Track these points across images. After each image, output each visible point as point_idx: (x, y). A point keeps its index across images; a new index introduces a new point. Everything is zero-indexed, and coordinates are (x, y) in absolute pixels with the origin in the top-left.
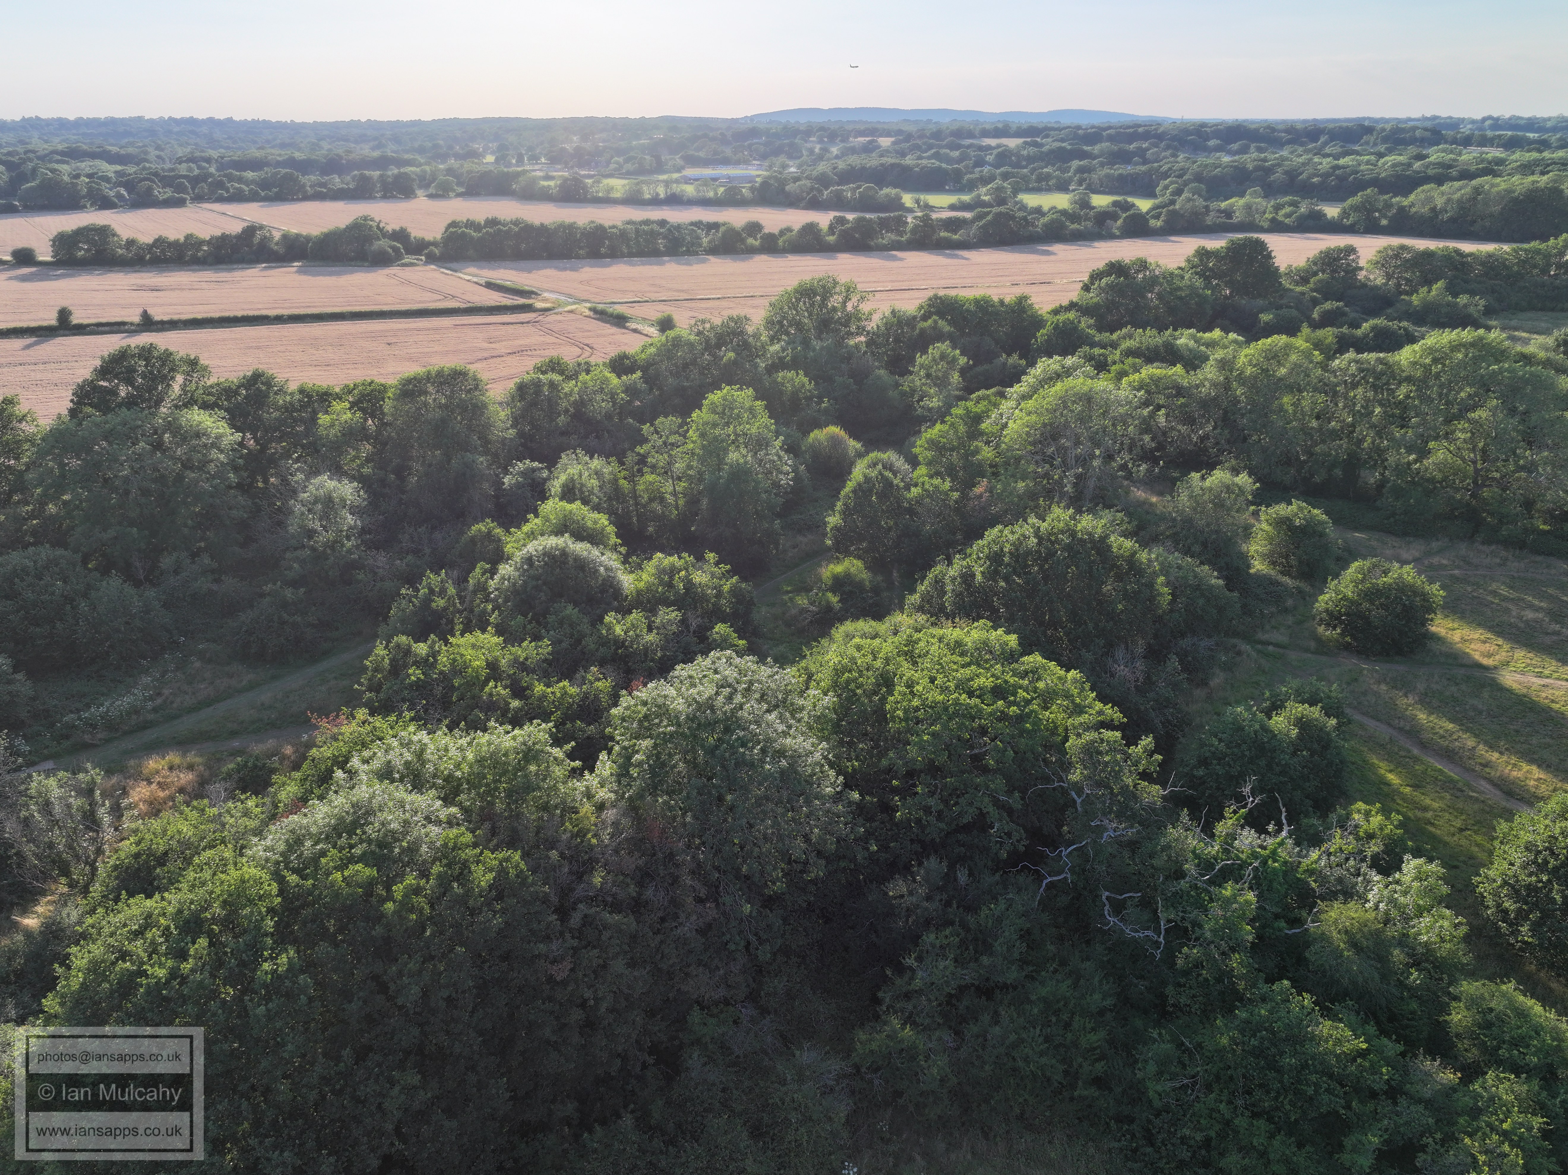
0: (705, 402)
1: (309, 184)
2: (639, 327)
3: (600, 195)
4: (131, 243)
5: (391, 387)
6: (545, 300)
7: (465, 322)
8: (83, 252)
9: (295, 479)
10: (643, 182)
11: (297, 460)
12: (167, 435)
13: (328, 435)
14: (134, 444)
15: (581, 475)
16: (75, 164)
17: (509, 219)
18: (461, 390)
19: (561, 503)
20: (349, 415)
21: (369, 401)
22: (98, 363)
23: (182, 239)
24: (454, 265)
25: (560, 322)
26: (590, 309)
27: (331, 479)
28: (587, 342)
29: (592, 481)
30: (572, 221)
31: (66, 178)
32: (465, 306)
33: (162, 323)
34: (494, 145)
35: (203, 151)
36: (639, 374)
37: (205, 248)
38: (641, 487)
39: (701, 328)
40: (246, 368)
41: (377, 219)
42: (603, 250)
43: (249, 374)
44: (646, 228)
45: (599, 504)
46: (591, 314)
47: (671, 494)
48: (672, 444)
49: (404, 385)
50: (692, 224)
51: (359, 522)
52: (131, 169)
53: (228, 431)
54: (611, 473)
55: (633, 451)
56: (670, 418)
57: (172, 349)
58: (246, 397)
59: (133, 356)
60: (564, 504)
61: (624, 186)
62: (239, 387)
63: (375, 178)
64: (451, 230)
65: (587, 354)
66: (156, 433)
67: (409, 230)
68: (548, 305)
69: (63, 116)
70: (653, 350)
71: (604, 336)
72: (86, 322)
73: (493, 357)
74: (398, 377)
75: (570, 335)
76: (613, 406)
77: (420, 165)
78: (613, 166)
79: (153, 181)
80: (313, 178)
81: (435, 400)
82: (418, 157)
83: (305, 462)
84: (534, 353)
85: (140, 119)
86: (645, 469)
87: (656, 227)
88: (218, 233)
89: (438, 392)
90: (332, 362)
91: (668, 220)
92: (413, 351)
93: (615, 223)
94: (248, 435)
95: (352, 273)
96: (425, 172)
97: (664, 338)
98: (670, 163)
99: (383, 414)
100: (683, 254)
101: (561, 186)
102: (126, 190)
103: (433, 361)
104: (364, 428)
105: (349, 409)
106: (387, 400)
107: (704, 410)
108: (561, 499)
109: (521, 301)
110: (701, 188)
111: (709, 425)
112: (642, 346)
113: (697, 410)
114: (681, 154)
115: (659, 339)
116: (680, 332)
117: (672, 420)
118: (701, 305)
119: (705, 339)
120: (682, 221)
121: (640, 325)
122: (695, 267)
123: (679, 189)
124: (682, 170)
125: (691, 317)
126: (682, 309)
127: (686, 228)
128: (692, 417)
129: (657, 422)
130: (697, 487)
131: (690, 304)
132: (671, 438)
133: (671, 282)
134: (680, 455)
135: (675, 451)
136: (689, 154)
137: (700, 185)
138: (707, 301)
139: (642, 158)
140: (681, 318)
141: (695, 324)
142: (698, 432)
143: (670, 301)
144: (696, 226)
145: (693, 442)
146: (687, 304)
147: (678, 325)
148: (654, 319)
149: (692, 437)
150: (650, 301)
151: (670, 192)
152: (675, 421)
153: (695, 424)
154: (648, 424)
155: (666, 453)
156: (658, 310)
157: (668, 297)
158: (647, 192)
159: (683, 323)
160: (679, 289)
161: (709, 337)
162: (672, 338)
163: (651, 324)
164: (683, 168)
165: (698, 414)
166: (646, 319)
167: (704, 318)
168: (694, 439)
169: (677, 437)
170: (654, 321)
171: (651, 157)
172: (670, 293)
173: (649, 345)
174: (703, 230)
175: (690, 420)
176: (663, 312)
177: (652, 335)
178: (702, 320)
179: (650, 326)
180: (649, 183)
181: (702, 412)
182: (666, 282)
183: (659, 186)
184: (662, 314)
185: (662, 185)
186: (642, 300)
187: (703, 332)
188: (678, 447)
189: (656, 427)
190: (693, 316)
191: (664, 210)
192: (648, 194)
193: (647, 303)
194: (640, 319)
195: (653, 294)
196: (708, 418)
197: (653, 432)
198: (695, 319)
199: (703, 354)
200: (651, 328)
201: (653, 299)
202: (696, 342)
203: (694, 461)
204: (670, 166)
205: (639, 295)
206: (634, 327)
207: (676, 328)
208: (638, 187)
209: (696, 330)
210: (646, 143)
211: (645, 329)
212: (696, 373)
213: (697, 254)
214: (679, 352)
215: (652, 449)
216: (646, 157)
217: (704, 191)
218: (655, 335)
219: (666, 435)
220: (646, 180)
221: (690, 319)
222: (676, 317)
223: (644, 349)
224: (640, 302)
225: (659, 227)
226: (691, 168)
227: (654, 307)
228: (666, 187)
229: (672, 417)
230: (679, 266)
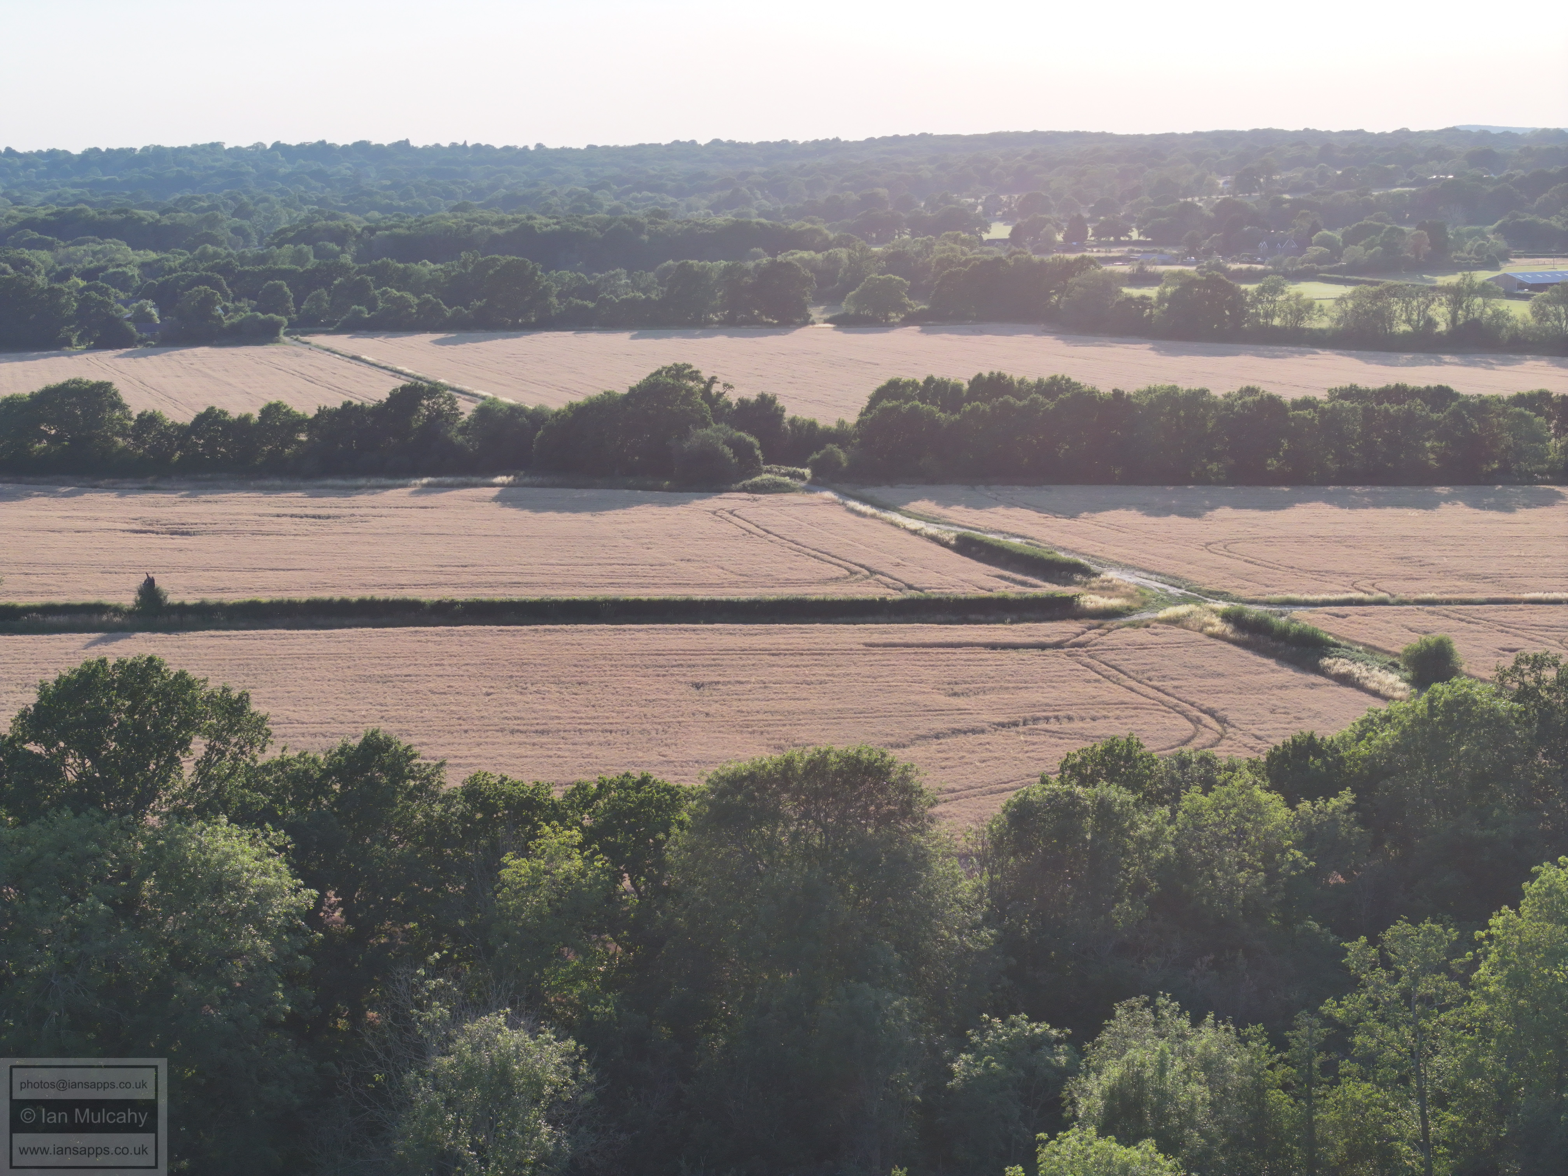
0: (1530, 888)
1: (556, 290)
2: (1358, 670)
3: (1277, 322)
4: (149, 421)
5: (689, 796)
6: (1109, 589)
7: (896, 638)
8: (44, 443)
9: (429, 1016)
10: (1393, 292)
11: (436, 970)
12: (149, 883)
13: (519, 909)
14: (74, 899)
15: (1162, 1069)
16: (66, 249)
17: (1032, 379)
18: (866, 815)
19: (1101, 1143)
20: (578, 863)
21: (631, 829)
22: (31, 698)
23: (256, 415)
24: (884, 493)
25: (1142, 647)
26: (1226, 617)
27: (512, 1024)
28: (1209, 704)
29: (1193, 1087)
30: (1196, 386)
31: (41, 280)
32: (898, 596)
33: (182, 608)
34: (1011, 199)
35: (333, 217)
36: (1347, 797)
37: (303, 437)
38: (1327, 1116)
39: (1529, 680)
40: (349, 729)
41: (706, 375)
42: (1272, 463)
43: (355, 743)
44: (1393, 409)
45: (1207, 1154)
46: (1228, 629)
47: (1414, 1143)
48: (1428, 1001)
49: (722, 794)
50: (1520, 400)
51: (565, 1145)
52: (175, 259)
53: (288, 882)
54: (1245, 1069)
55: (1314, 1011)
56: (1425, 926)
57: (193, 673)
58: (341, 800)
59: (108, 686)
60: (1110, 1145)
61: (1341, 300)
62: (326, 774)
63: (714, 276)
64: (885, 403)
65: (1208, 736)
66: (125, 876)
67: (780, 402)
68: (1115, 602)
69: (60, 147)
70: (1388, 735)
71: (1259, 690)
72: (22, 601)
73: (956, 732)
74: (710, 771)
75: (1168, 685)
76: (1268, 882)
77: (826, 245)
78: (1314, 251)
79: (217, 286)
80: (567, 275)
81: (795, 837)
82: (822, 227)
83: (456, 976)
84: (1066, 726)
85: (215, 147)
86: (1346, 1065)
87: (1418, 406)
88: (335, 402)
89: (806, 815)
90: (553, 725)
91: (1456, 388)
92: (755, 706)
93: (1310, 394)
94: (332, 897)
95: (626, 504)
96: (834, 261)
97: (1422, 703)
98: (1469, 244)
99: (662, 865)
100: (1490, 479)
101: (1173, 299)
102: (158, 305)
103: (803, 735)
104: (611, 897)
105: (581, 847)
106: (675, 830)
107: (1526, 908)
108: (1102, 1133)
109: (1047, 589)
110: (1550, 308)
111: (1539, 953)
112: (1362, 723)
113: (1505, 908)
114: (1500, 222)
115: (1408, 705)
116: (1470, 687)
117: (1431, 932)
118: (1533, 616)
119: (1540, 711)
120: (1494, 394)
121: (1359, 664)
122: (1522, 514)
123: (1489, 311)
124: (1501, 263)
125: (1504, 650)
126: (1480, 628)
127: (1504, 413)
128: (1490, 928)
129: (1388, 935)
130: (1491, 1130)
131: (1503, 613)
132: (1426, 982)
133: (1453, 554)
134: (1449, 1033)
135: (1435, 1022)
136: (1522, 220)
137: (1548, 302)
138: (1551, 606)
139: (1393, 230)
140: (1475, 650)
141: (1515, 669)
142: (1506, 972)
143: (1448, 602)
144: (1531, 407)
145: (1489, 998)
146: (1493, 614)
147: (1464, 668)
148: (1399, 649)
149: (1486, 984)
150: (1391, 600)
151: (1466, 317)
152: (1440, 936)
153: (1496, 946)
154: (1363, 939)
155: (1409, 1023)
156: (1411, 625)
157: (1442, 593)
158: (1403, 318)
159: (1481, 664)
160: (1474, 572)
161: (1551, 708)
162: (1446, 703)
163: (1390, 664)
164: (1505, 257)
165: (1508, 920)
166: (1375, 648)
167: (1539, 652)
168: (1492, 990)
169: (1442, 981)
170: (1397, 655)
171: (1418, 228)
172: (1449, 583)
173: (1381, 719)
174: (1549, 418)
175: (1483, 934)
176: (1426, 633)
177: (1390, 693)
178: (1536, 657)
179: (1385, 668)
180: (1410, 295)
181: (1519, 914)
182: (1438, 553)
183: (1436, 303)
184: (1424, 637)
185: (1444, 299)
186: (1366, 597)
187: (1534, 690)
188: (1443, 1009)
189: (1386, 950)
190: (1510, 646)
191: (1446, 363)
192: (1404, 322)
193: (1382, 607)
194: (1361, 648)
195: (1400, 583)
196: (1537, 932)
197: (1375, 962)
198: (1514, 655)
199: (1532, 754)
200: (1390, 675)
201: (1402, 596)
202: (1513, 717)
203: (1487, 1055)
204: (1469, 253)
205: (1363, 583)
206: (1343, 670)
207: (1459, 677)
208: (1379, 304)
209: (1516, 685)
210: (1406, 192)
211: (1373, 676)
212: (1509, 803)
213: (1529, 479)
214: (1463, 744)
215: (1370, 1009)
216: (1406, 229)
217: (1558, 317)
218: (1398, 694)
219: (1410, 974)
220: (1401, 286)
221: (1499, 655)
222: (1460, 648)
223: (1366, 730)
224: (1360, 603)
225: (1429, 407)
226: (1526, 257)
227: (1402, 617)
228: (1455, 304)
229: (1432, 922)
230: (1477, 511)
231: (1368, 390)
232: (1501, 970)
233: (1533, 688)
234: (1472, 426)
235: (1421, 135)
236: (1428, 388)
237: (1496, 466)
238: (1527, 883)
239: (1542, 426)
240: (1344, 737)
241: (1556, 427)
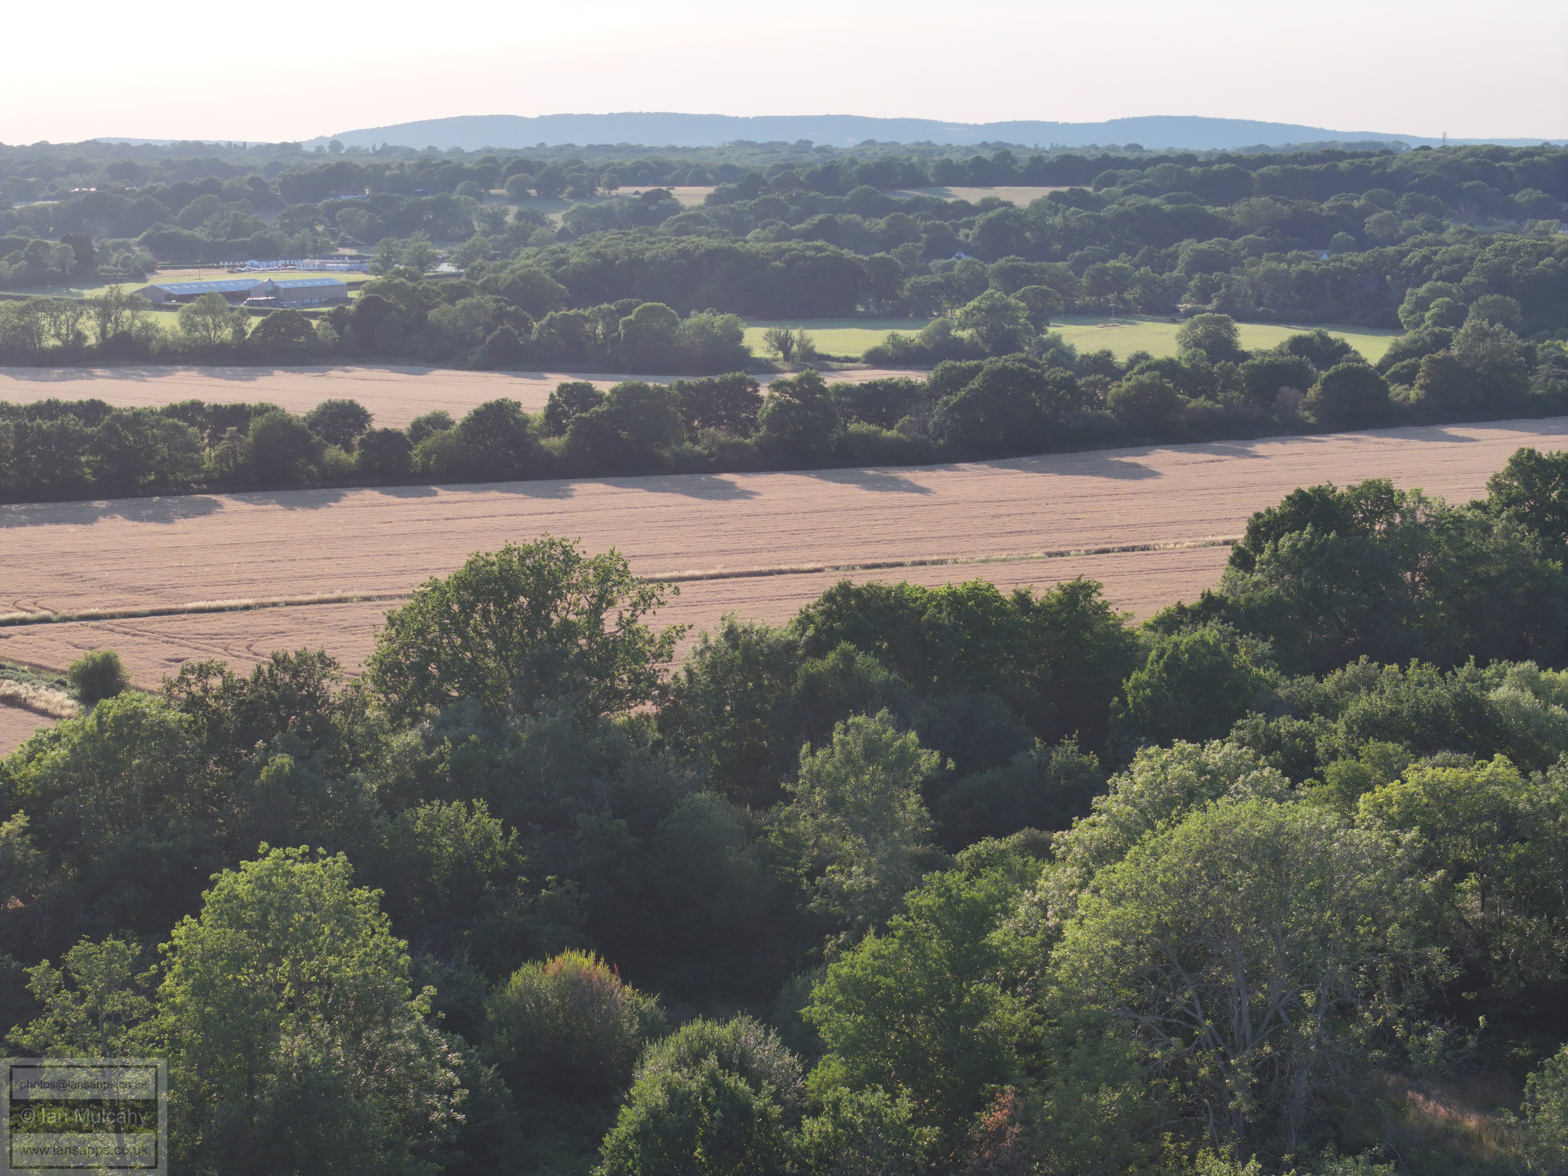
0: (211, 896)
2: (24, 690)
10: (40, 306)
36: (20, 820)
39: (196, 690)
44: (46, 425)
48: (115, 1018)
50: (173, 411)
56: (107, 944)
70: (59, 754)
87: (71, 421)
91: (108, 401)
97: (91, 721)
98: (115, 257)
100: (148, 491)
107: (207, 916)
110: (199, 319)
111: (222, 959)
112: (30, 744)
113: (187, 918)
114: (144, 234)
115: (77, 723)
116: (139, 701)
117: (114, 949)
118: (196, 625)
119: (208, 719)
120: (147, 406)
121: (25, 684)
122: (181, 525)
123: (138, 323)
124: (147, 275)
125: (170, 660)
126: (145, 640)
127: (158, 424)
128: (172, 939)
129: (71, 956)
130: (186, 1139)
131: (167, 624)
132: (112, 999)
133: (114, 567)
134: (138, 1048)
135: (123, 1038)
136: (166, 232)
137: (196, 312)
138: (214, 614)
139: (36, 244)
140: (141, 663)
141: (182, 679)
142: (191, 981)
143: (113, 616)
144: (185, 418)
145: (176, 1009)
146: (158, 625)
147: (132, 681)
148: (65, 666)
149: (172, 995)
150: (54, 618)
151: (115, 330)
152: (123, 953)
153: (180, 957)
154: (46, 963)
155: (98, 1042)
156: (76, 641)
157: (105, 607)
158: (52, 332)
159: (148, 676)
160: (137, 585)
161: (219, 714)
162: (116, 718)
163: (57, 682)
164: (151, 269)
165: (190, 930)
166: (41, 667)
167: (204, 661)
168: (178, 1001)
169: (128, 996)
170: (63, 672)
171: (63, 241)
172: (111, 597)
173: (49, 739)
174: (202, 428)
175: (166, 946)
176: (91, 648)
177: (58, 711)
178: (201, 666)
179: (52, 686)
180: (57, 309)
181: (200, 923)
182: (99, 568)
183: (85, 317)
184: (89, 653)
185: (92, 312)
186: (29, 616)
187: (202, 698)
188: (131, 1025)
189: (70, 971)
190: (175, 657)
191: (97, 377)
192: (53, 336)
193: (46, 625)
194: (26, 668)
195: (63, 600)
196: (218, 939)
197: (60, 985)
198: (180, 665)
199: (204, 762)
200: (57, 693)
201: (64, 612)
202: (182, 727)
203: (177, 1066)
204: (115, 266)
205: (25, 602)
206: (9, 691)
207: (128, 691)
208: (26, 319)
209: (184, 695)
210: (49, 206)
211: (41, 696)
212: (184, 813)
213: (184, 489)
214: (135, 758)
215: (56, 1032)
216: (50, 242)
217: (206, 327)
218: (66, 712)
219: (96, 993)
220: (48, 301)
221: (166, 666)
222: (127, 662)
223: (36, 751)
224: (23, 622)
225: (82, 421)
226: (172, 268)
227: (67, 634)
228: (103, 317)
229: (115, 939)
230: (136, 523)
231: (19, 407)
232: (186, 980)
233: (200, 698)
234: (126, 438)
235: (61, 147)
236: (81, 403)
237: (152, 478)
238: (206, 892)
239: (196, 437)
240: (14, 759)
241: (209, 436)
